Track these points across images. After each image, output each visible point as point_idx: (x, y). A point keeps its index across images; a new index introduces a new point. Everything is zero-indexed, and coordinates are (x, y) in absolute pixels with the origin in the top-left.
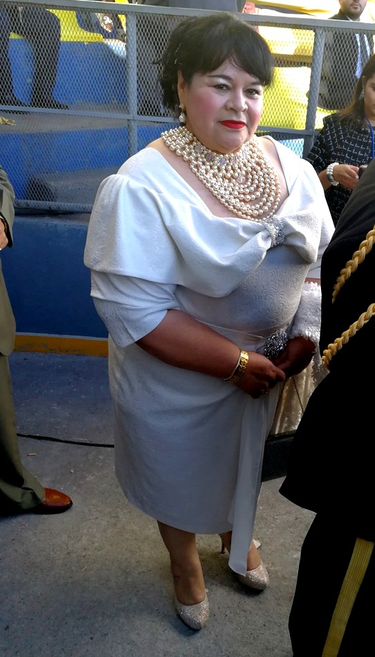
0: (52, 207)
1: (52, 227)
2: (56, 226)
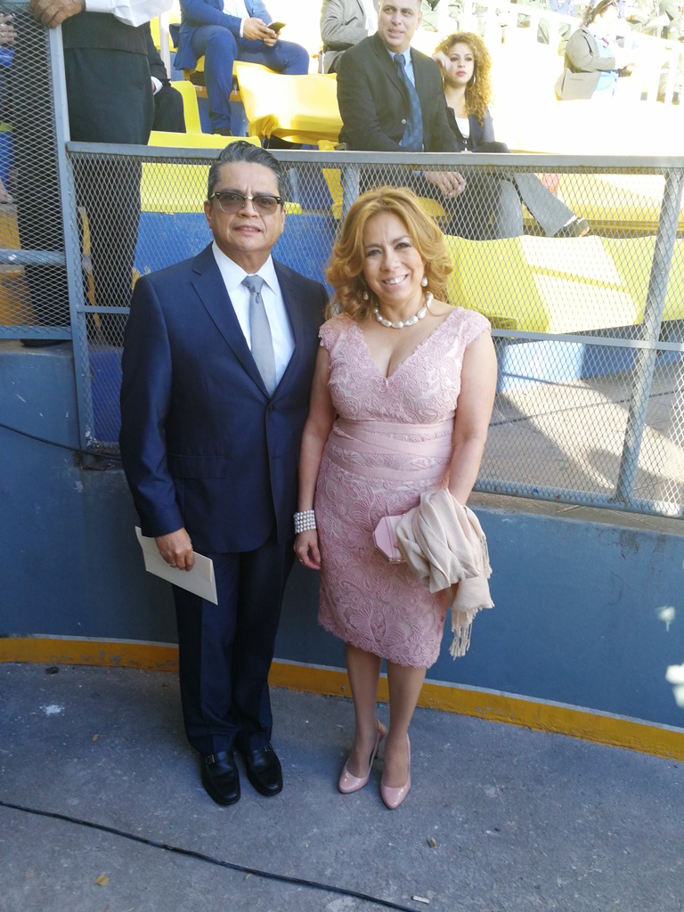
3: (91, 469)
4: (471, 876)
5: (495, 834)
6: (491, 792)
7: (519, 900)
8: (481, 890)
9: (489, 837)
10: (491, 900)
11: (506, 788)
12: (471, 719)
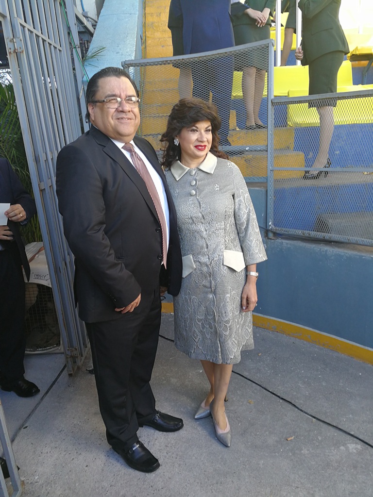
0: (326, 237)
1: (323, 251)
2: (326, 251)
3: (271, 239)
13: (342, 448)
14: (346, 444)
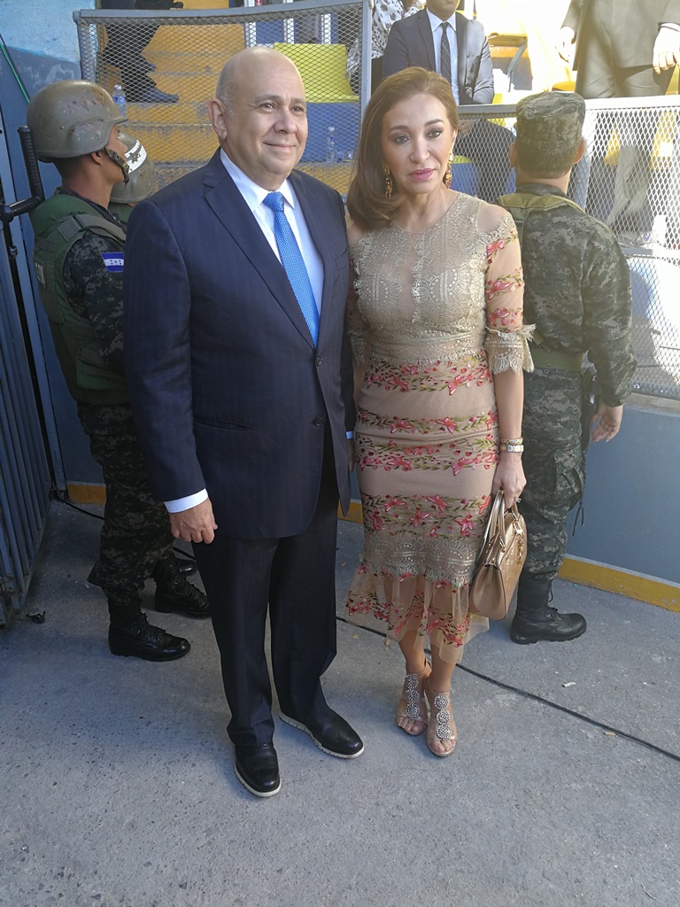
4: (620, 706)
5: (651, 686)
6: (657, 659)
7: (656, 729)
8: (627, 717)
9: (644, 687)
10: (633, 724)
11: (673, 660)
12: (656, 608)
13: (489, 702)
14: (494, 696)
